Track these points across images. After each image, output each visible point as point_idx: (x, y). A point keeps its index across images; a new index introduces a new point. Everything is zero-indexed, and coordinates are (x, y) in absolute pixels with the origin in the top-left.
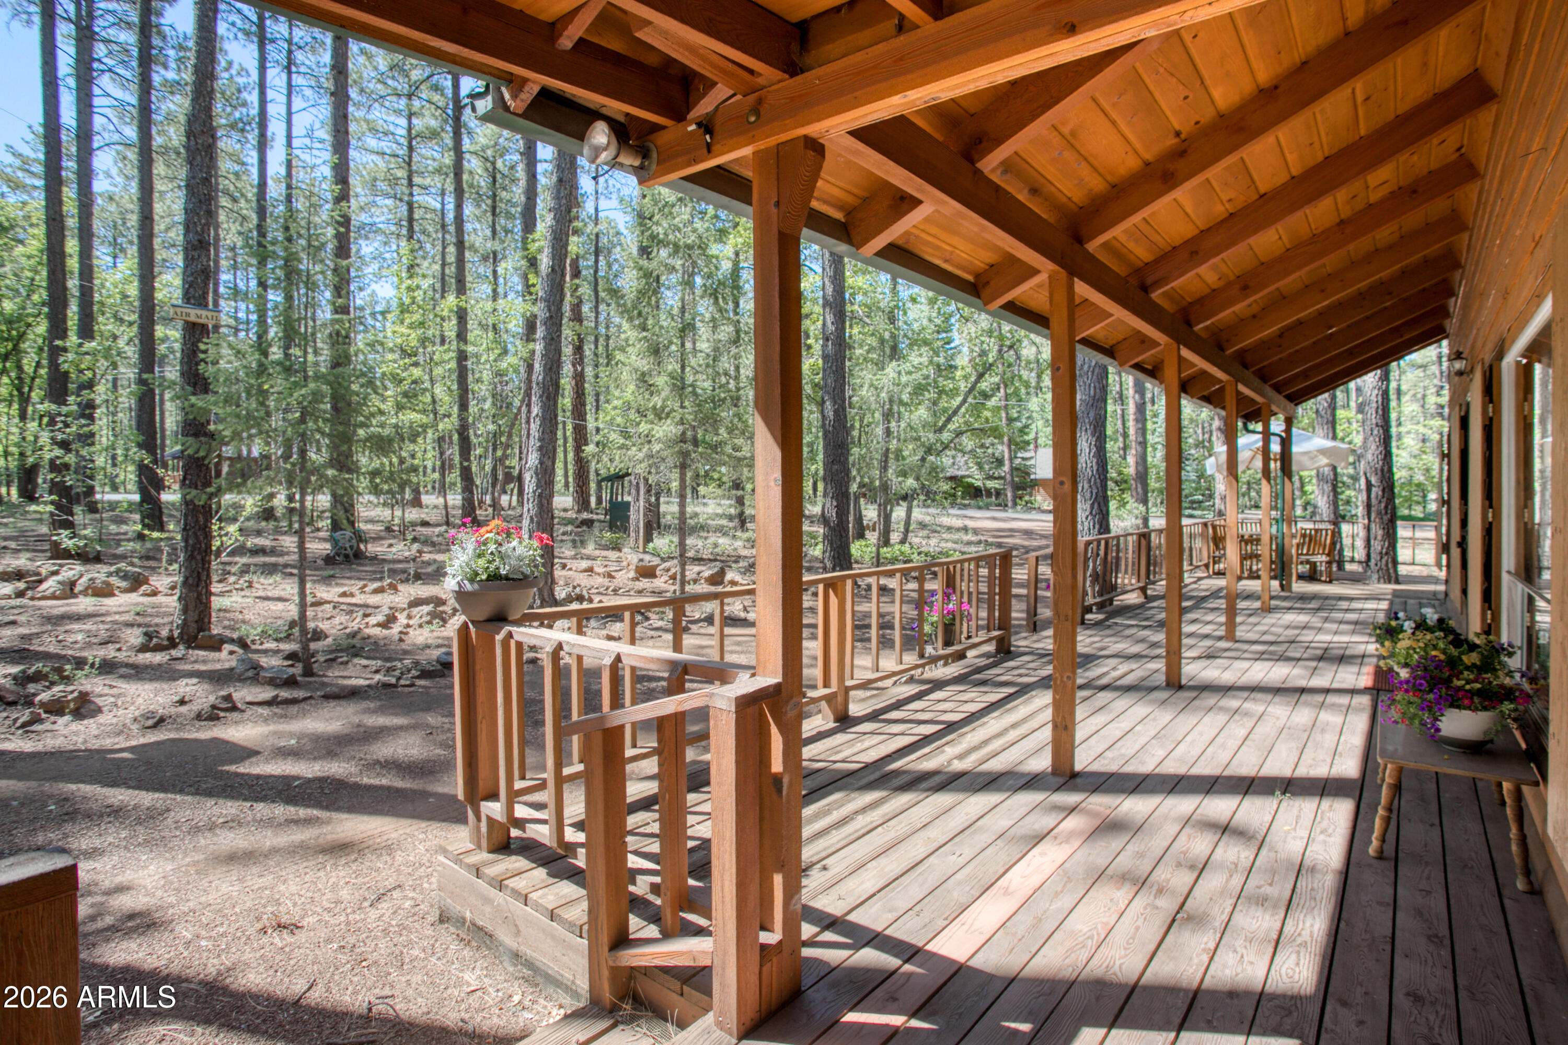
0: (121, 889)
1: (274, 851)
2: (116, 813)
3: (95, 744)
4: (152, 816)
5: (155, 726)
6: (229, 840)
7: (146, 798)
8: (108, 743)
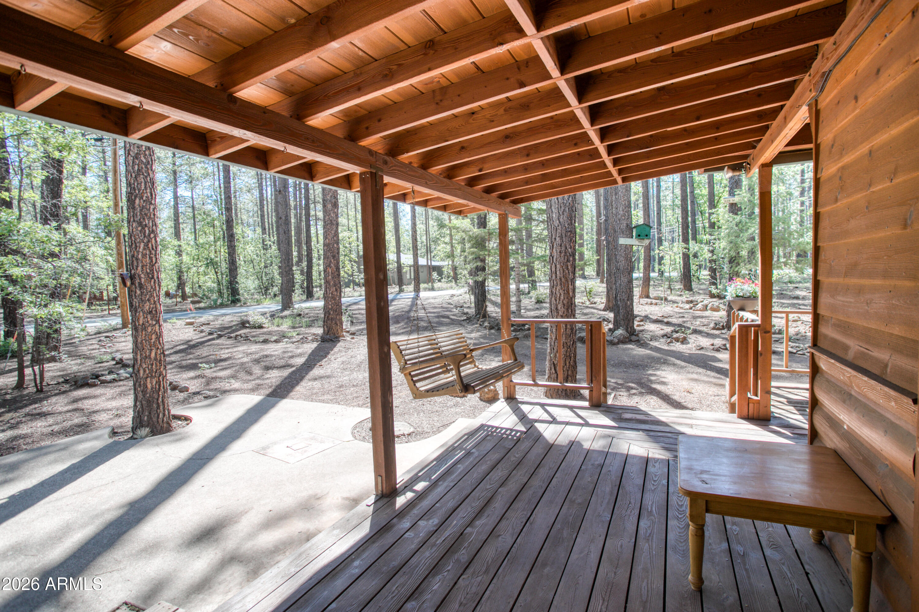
0: (664, 377)
1: (703, 381)
2: (674, 365)
3: (682, 351)
4: (682, 367)
5: (700, 349)
6: (695, 376)
7: (683, 364)
8: (685, 351)
